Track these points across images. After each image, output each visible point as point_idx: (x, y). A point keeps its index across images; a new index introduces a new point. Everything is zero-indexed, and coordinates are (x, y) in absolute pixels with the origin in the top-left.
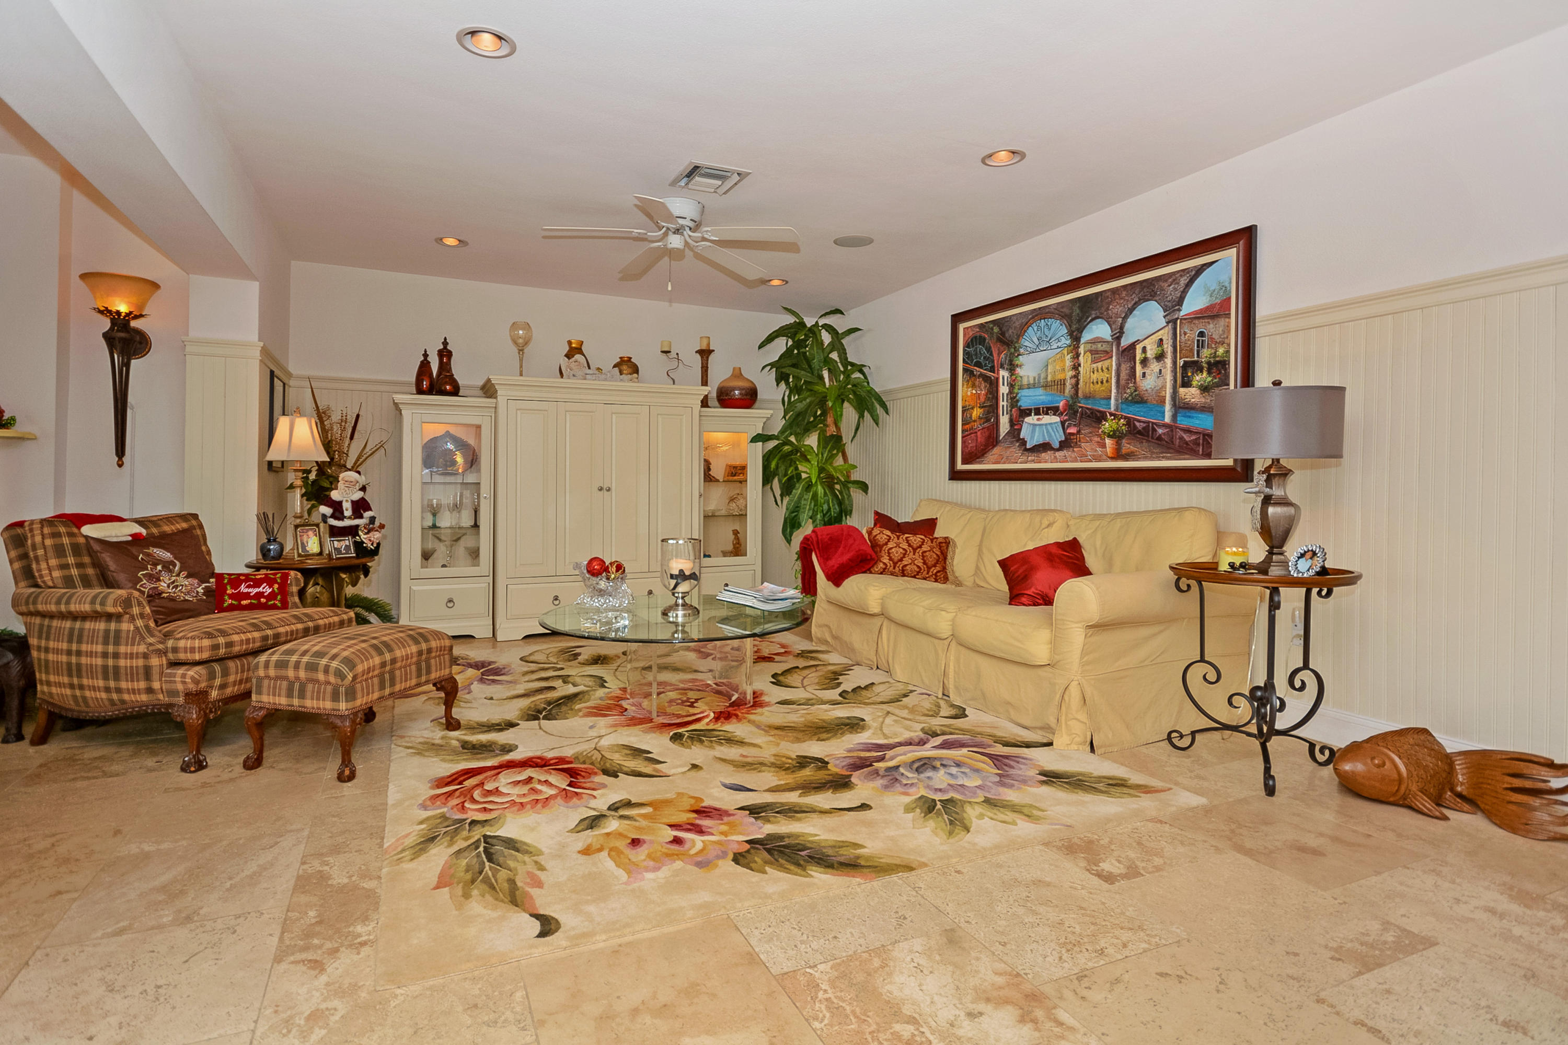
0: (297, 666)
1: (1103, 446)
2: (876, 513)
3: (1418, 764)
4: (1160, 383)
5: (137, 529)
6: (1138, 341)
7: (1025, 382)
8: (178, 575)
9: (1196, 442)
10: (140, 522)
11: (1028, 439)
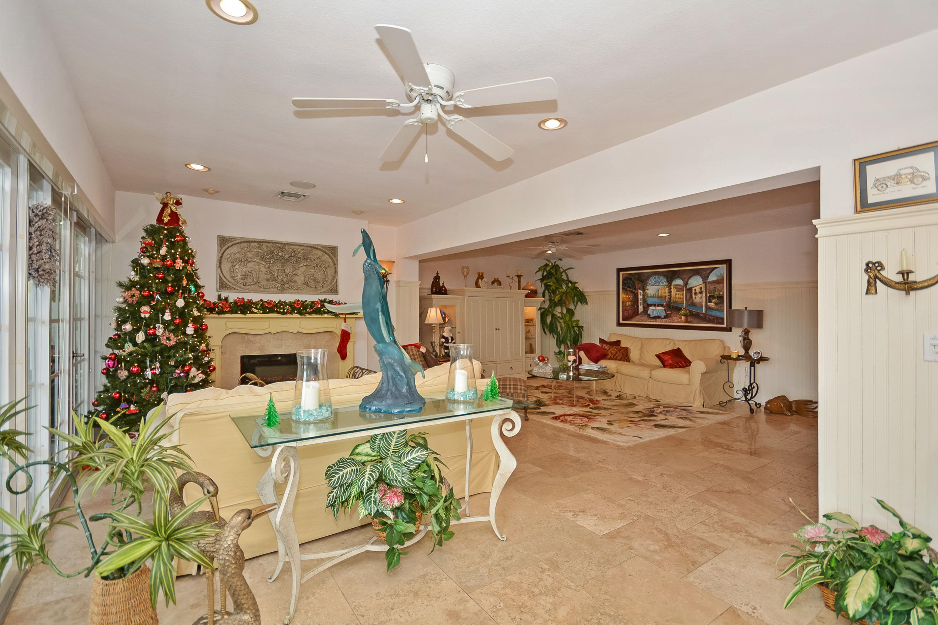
0: (510, 388)
1: (681, 318)
2: (600, 339)
3: (785, 403)
4: (701, 301)
6: (693, 287)
7: (649, 295)
9: (714, 319)
11: (651, 314)
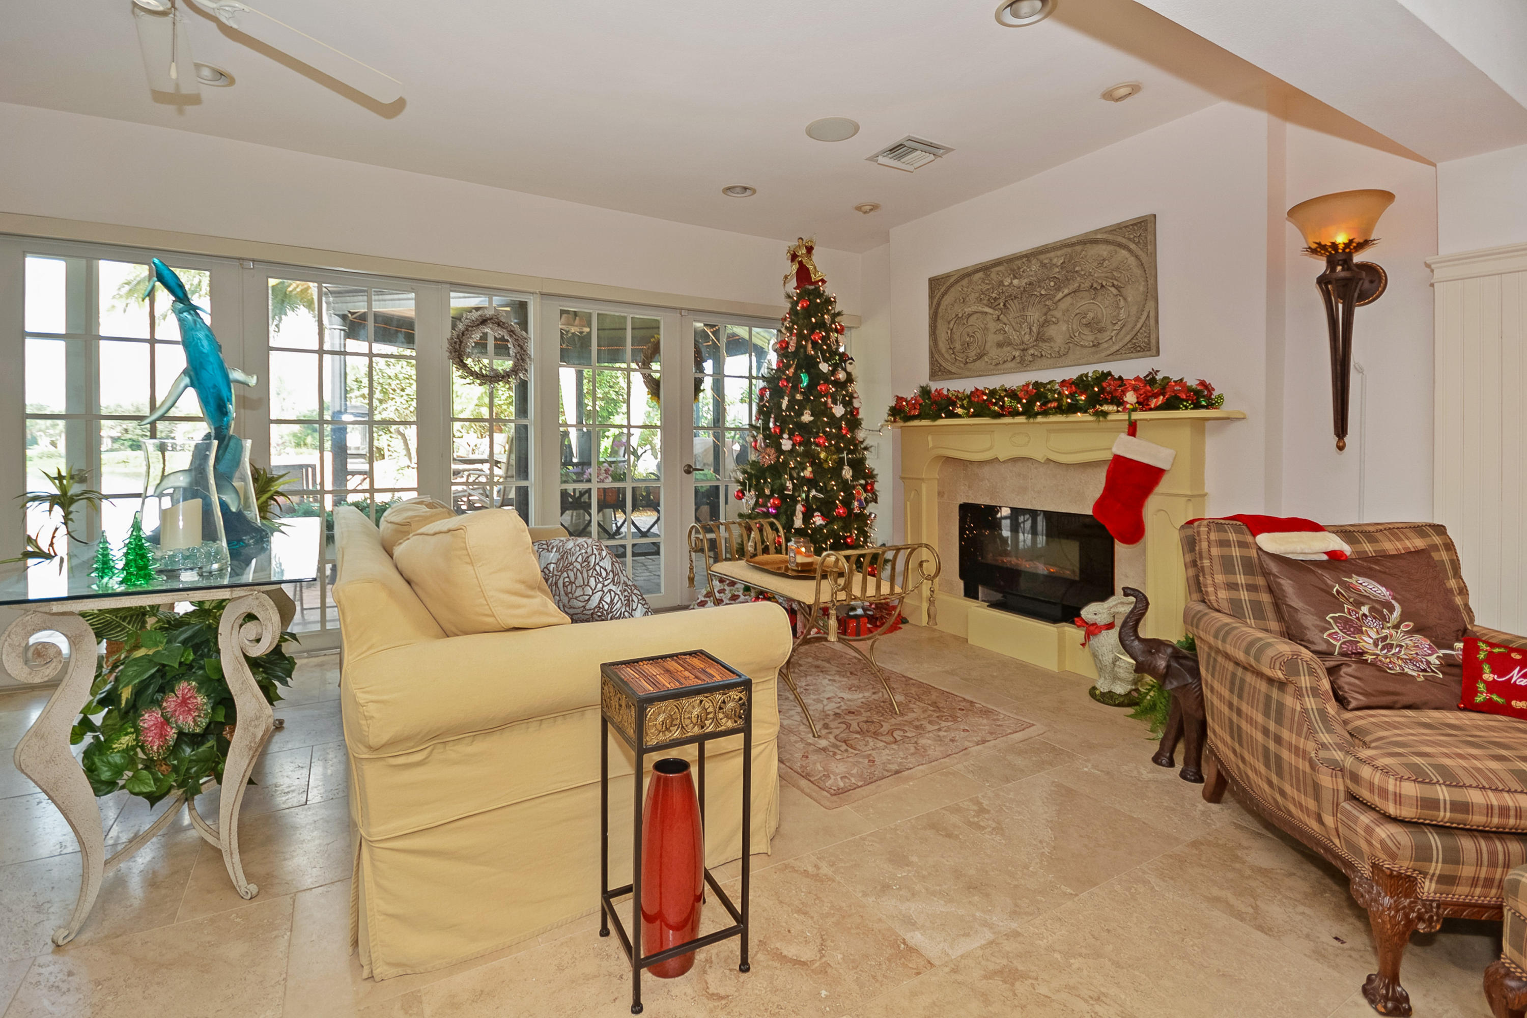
5: (1336, 543)
8: (1396, 627)
10: (1346, 533)
